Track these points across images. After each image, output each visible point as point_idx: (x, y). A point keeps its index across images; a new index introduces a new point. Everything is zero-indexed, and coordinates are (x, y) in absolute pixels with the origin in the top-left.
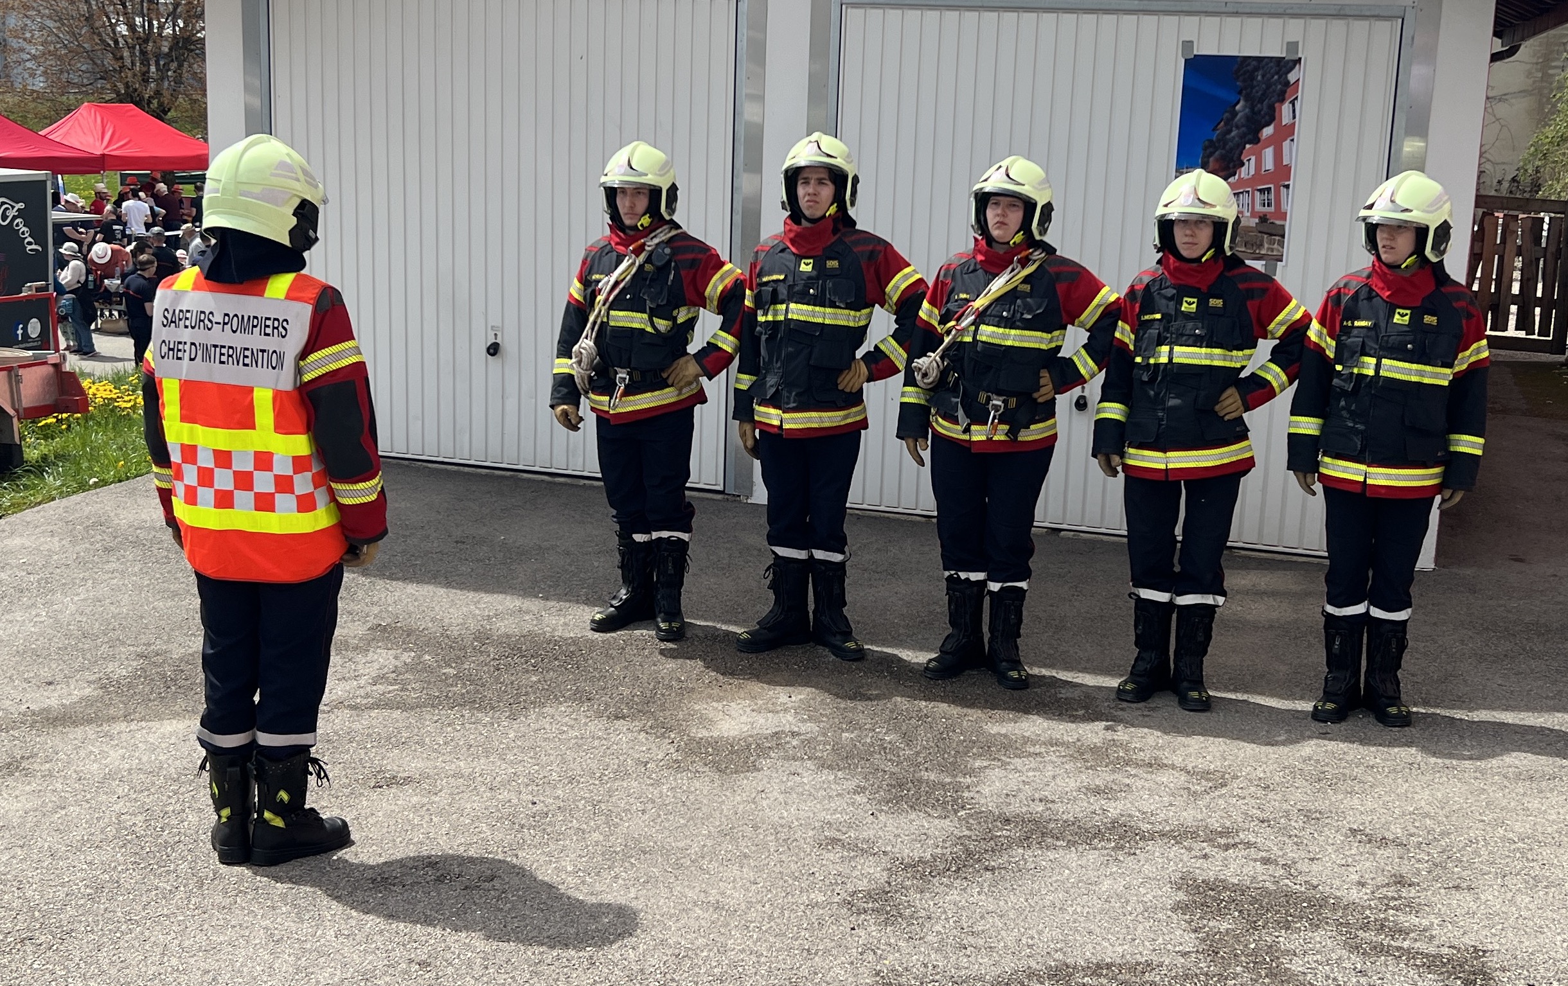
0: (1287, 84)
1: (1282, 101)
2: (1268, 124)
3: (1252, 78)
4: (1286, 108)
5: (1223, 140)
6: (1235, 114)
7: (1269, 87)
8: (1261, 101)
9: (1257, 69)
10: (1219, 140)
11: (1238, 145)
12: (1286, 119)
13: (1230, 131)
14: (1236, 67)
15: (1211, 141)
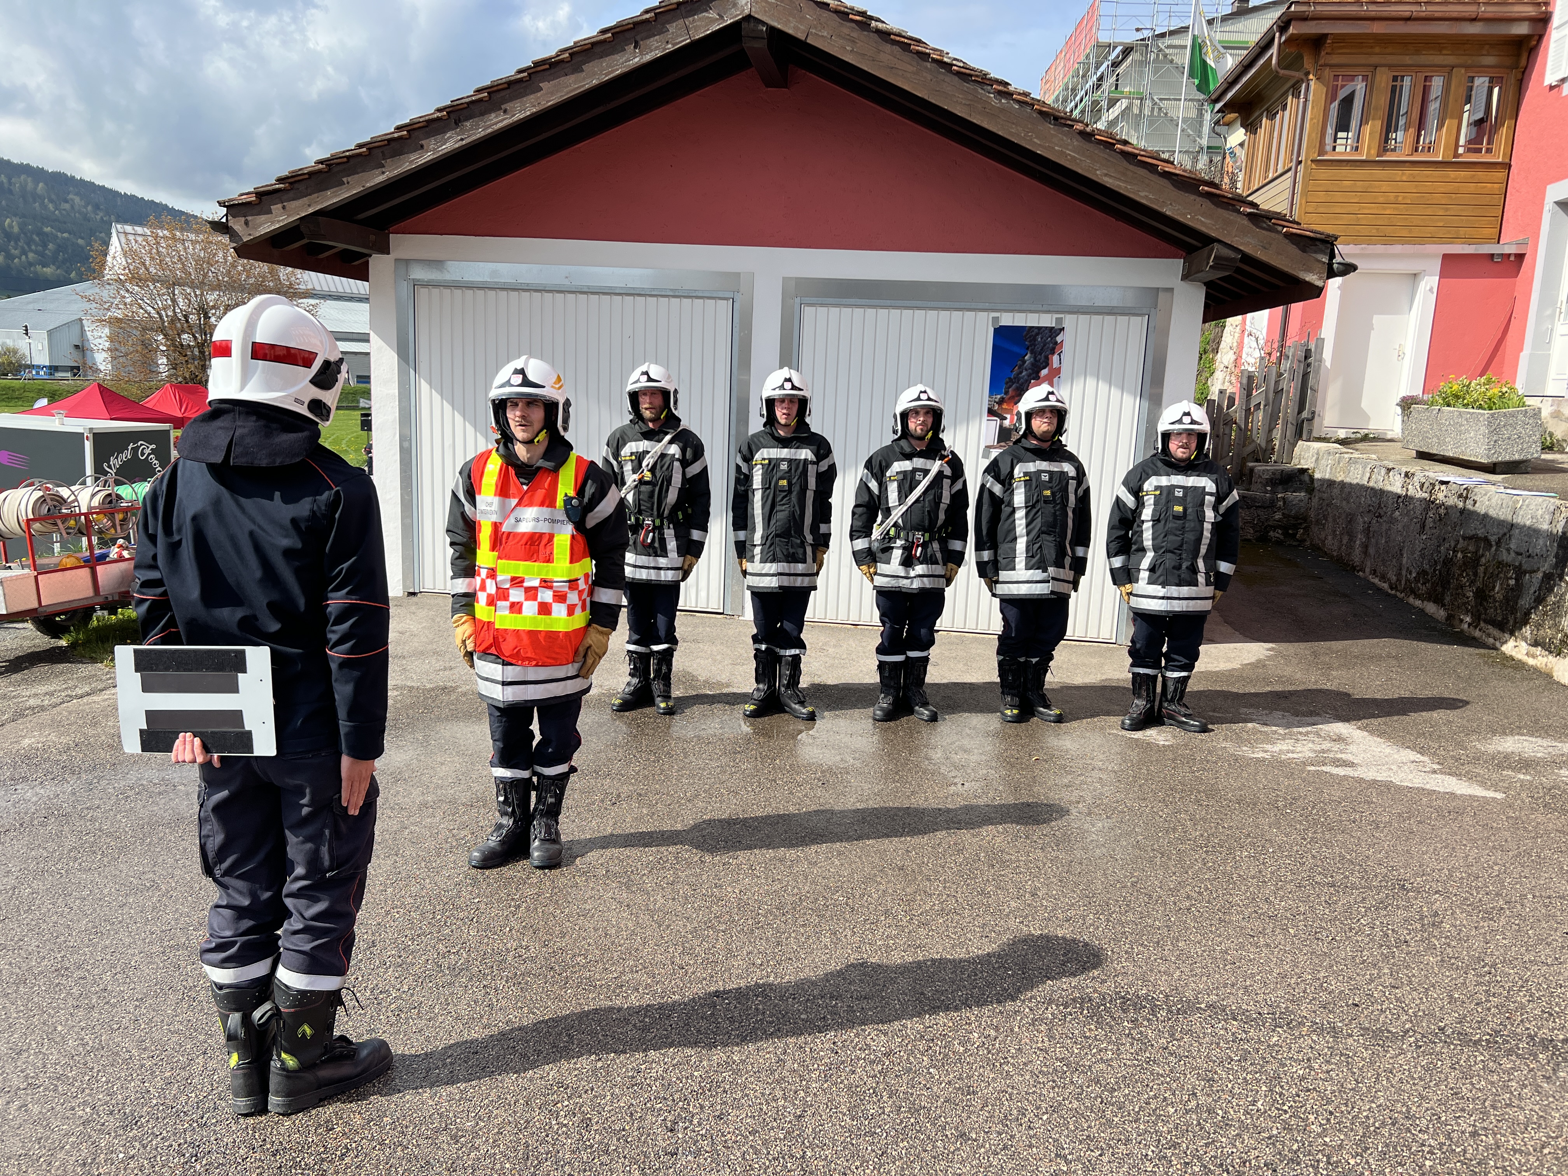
0: (1056, 343)
1: (1053, 353)
2: (1044, 368)
3: (1035, 340)
4: (1055, 358)
5: (1017, 378)
6: (1024, 362)
7: (1045, 345)
8: (1040, 354)
9: (1037, 334)
10: (1015, 378)
11: (1026, 381)
12: (1055, 365)
13: (1021, 372)
14: (1025, 333)
15: (1010, 378)
